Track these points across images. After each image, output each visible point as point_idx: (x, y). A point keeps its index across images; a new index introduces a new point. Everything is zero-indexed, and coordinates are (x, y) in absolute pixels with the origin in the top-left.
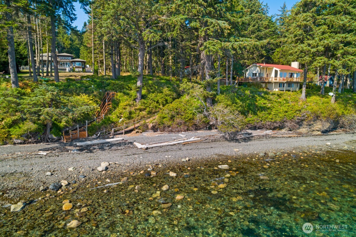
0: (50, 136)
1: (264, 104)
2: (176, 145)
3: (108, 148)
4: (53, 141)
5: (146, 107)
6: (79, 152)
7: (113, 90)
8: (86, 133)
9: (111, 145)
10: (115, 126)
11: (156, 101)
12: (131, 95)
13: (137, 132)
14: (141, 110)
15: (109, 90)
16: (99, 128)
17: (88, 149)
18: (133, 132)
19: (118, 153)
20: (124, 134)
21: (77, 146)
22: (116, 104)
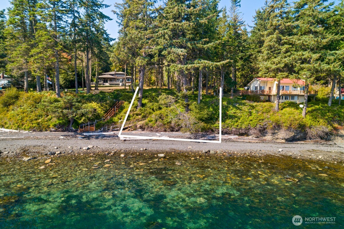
0: (71, 128)
1: (234, 113)
2: (148, 140)
3: (101, 138)
4: (72, 131)
6: (82, 139)
8: (94, 128)
9: (104, 136)
10: (114, 124)
11: (152, 108)
17: (89, 138)
18: (126, 130)
19: (105, 142)
21: (84, 135)
22: (122, 109)
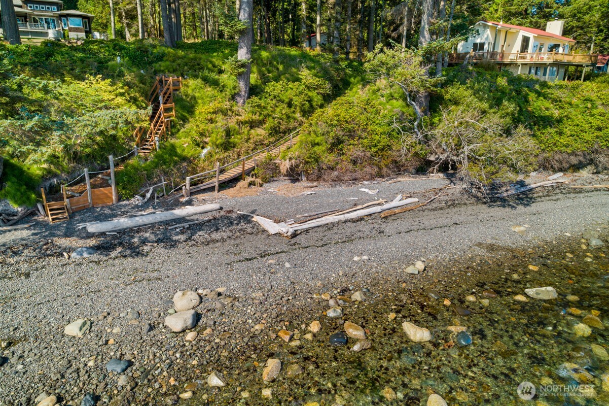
1: (546, 109)
2: (366, 218)
3: (182, 237)
5: (265, 116)
6: (96, 257)
7: (174, 71)
8: (112, 191)
10: (190, 169)
11: (287, 100)
12: (224, 86)
13: (250, 184)
14: (252, 125)
15: (163, 71)
16: (149, 177)
17: (125, 243)
18: (240, 185)
19: (217, 254)
20: (219, 191)
21: (90, 236)
22: (187, 108)
